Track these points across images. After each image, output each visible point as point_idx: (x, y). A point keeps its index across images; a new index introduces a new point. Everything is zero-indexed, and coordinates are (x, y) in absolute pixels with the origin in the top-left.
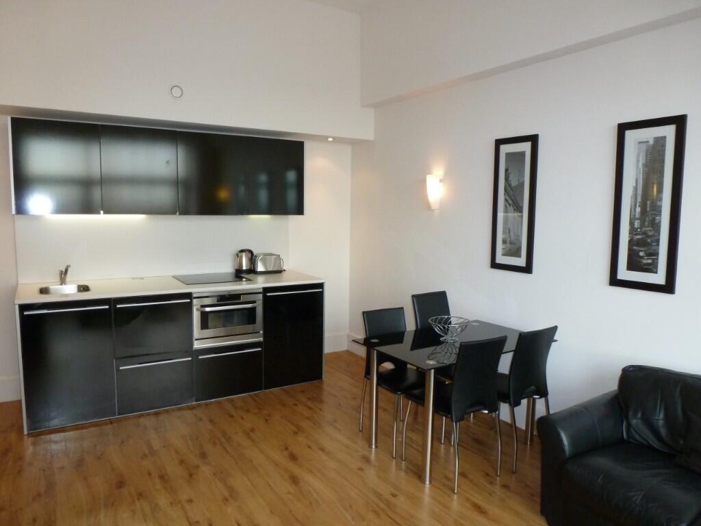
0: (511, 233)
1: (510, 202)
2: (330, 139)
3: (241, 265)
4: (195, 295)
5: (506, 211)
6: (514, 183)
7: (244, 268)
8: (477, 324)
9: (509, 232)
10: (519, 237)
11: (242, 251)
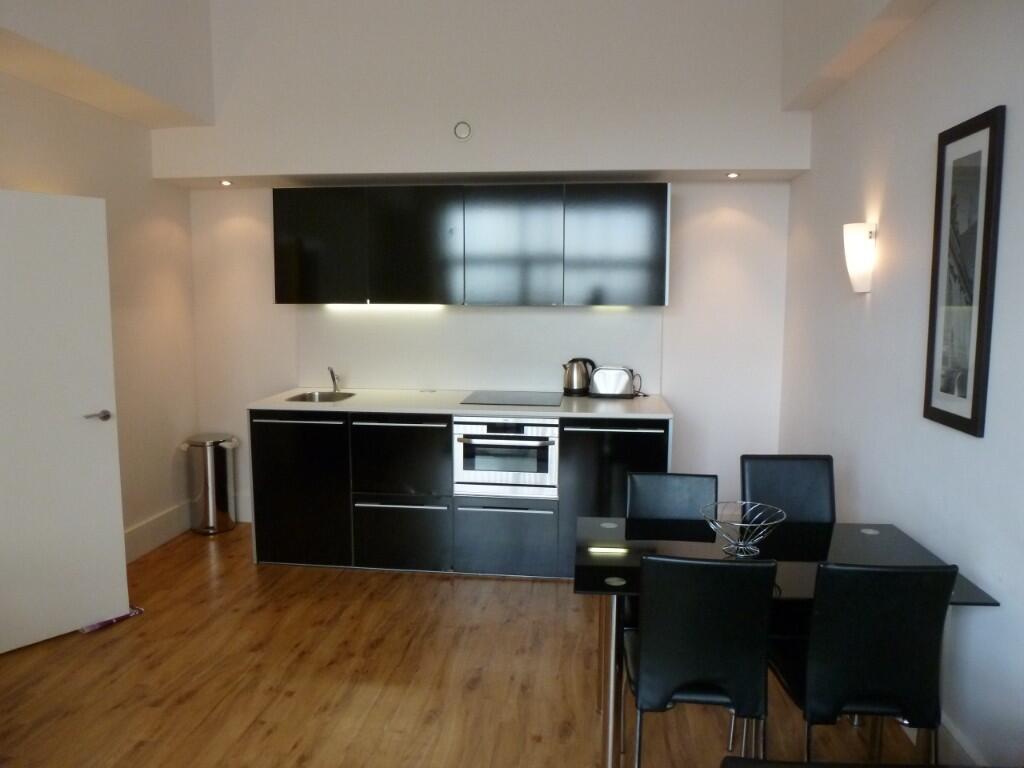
0: (956, 342)
1: (956, 272)
2: (733, 176)
3: (569, 381)
4: (455, 419)
5: (950, 302)
6: (963, 228)
7: (575, 387)
8: (875, 532)
9: (952, 341)
10: (965, 348)
11: (574, 361)
